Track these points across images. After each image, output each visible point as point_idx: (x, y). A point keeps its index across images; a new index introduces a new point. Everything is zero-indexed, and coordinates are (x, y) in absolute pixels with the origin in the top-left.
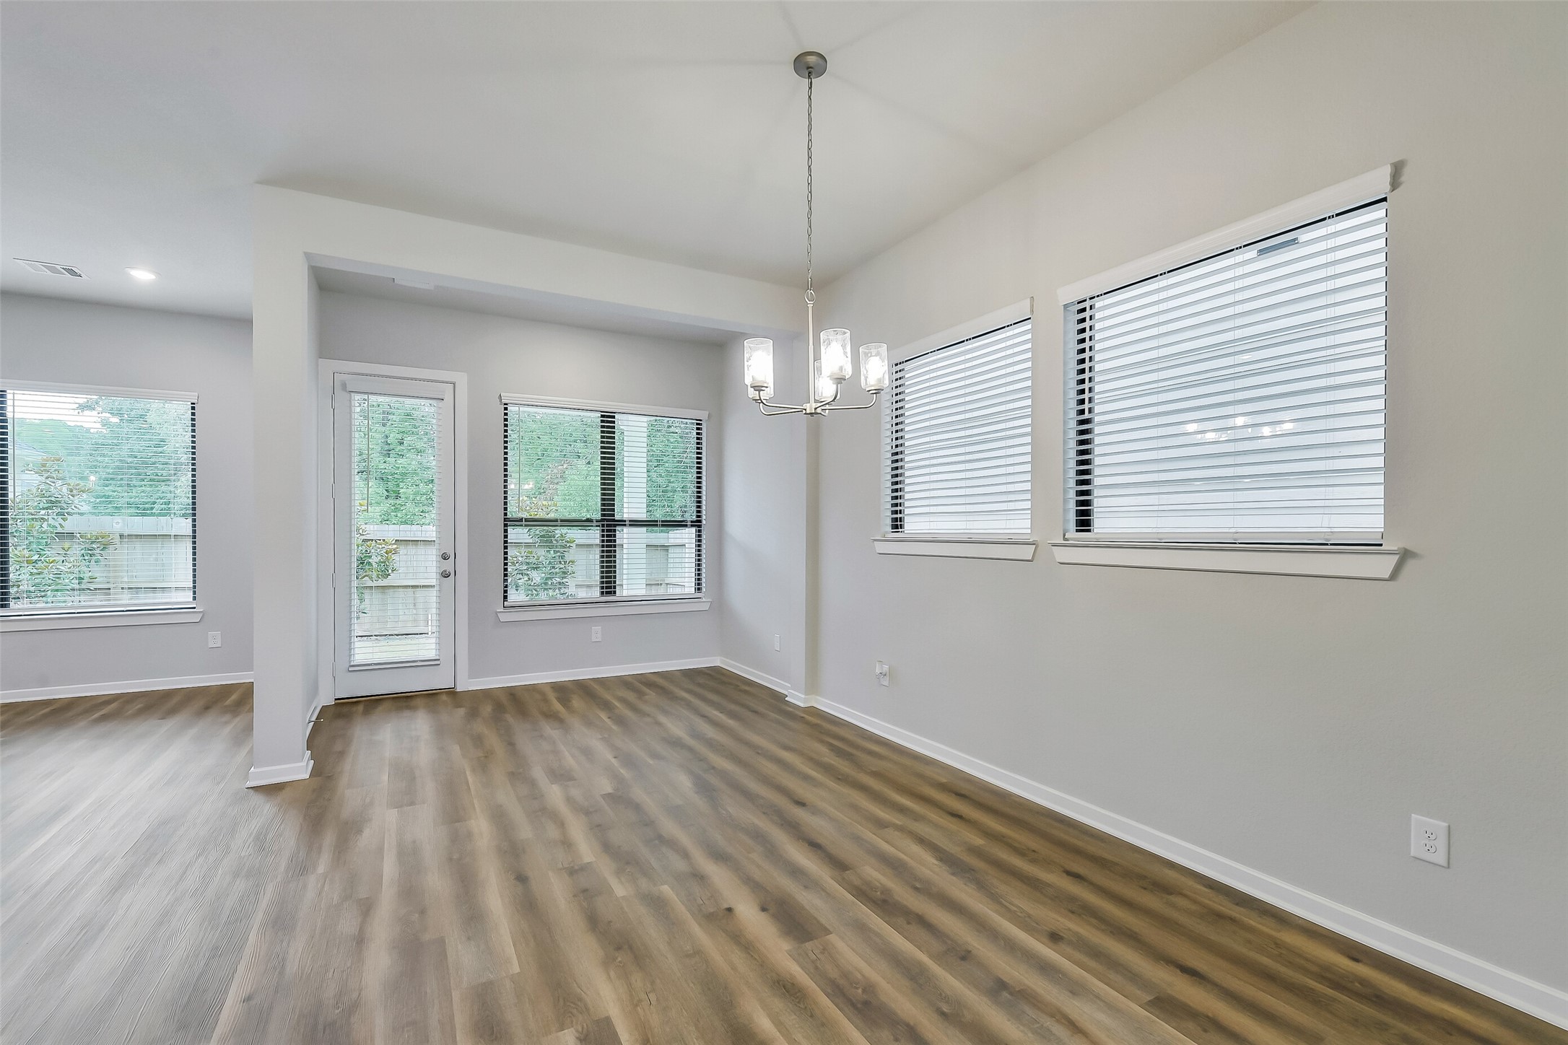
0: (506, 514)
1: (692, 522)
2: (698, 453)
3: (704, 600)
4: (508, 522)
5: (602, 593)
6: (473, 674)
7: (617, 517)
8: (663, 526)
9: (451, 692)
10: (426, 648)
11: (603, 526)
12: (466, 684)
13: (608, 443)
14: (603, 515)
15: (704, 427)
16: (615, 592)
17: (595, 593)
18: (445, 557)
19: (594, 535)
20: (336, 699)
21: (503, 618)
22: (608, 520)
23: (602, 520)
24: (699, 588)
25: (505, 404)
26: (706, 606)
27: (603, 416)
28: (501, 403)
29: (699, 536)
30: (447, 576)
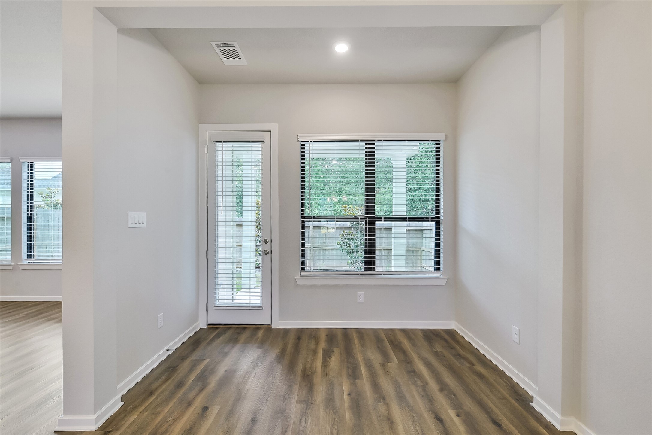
0: (303, 214)
1: (432, 218)
2: (437, 166)
3: (442, 277)
4: (304, 219)
5: (365, 268)
6: (283, 315)
7: (376, 214)
8: (409, 221)
9: (268, 328)
10: (255, 299)
11: (366, 221)
12: (279, 324)
13: (369, 163)
14: (366, 214)
15: (442, 146)
16: (374, 268)
17: (361, 268)
18: (265, 241)
19: (360, 228)
20: (208, 325)
21: (300, 282)
22: (369, 217)
23: (366, 217)
24: (437, 268)
25: (302, 142)
26: (444, 283)
27: (366, 144)
28: (299, 141)
29: (438, 228)
30: (267, 254)
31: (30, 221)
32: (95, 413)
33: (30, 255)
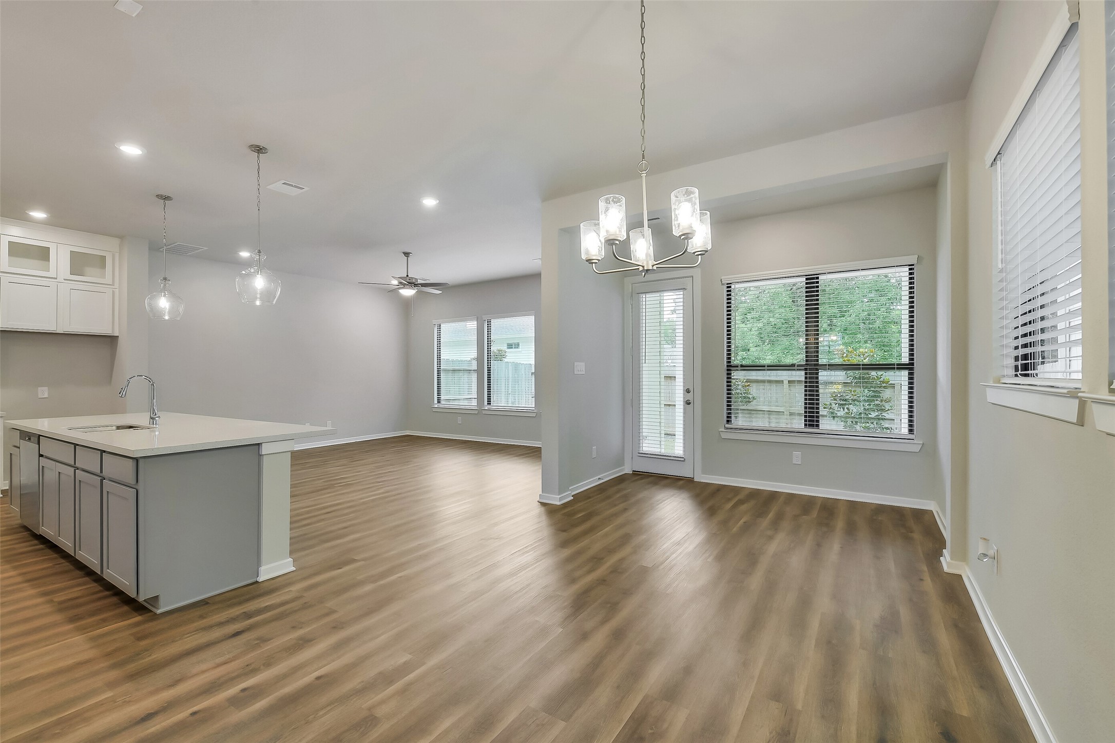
0: (730, 362)
1: (901, 365)
2: (910, 297)
3: (915, 442)
4: (730, 367)
5: (806, 425)
6: (705, 471)
7: (820, 362)
8: (863, 369)
9: (691, 481)
10: (678, 449)
11: (806, 369)
12: (701, 478)
13: (812, 300)
14: (807, 361)
15: (915, 271)
16: (818, 426)
17: (799, 423)
18: (688, 391)
19: (800, 375)
20: (634, 471)
21: (724, 436)
22: (811, 365)
23: (806, 365)
24: (911, 431)
25: (727, 284)
26: (916, 449)
27: (807, 279)
28: (723, 284)
29: (911, 378)
30: (689, 404)
31: (489, 370)
32: (559, 495)
33: (489, 403)
